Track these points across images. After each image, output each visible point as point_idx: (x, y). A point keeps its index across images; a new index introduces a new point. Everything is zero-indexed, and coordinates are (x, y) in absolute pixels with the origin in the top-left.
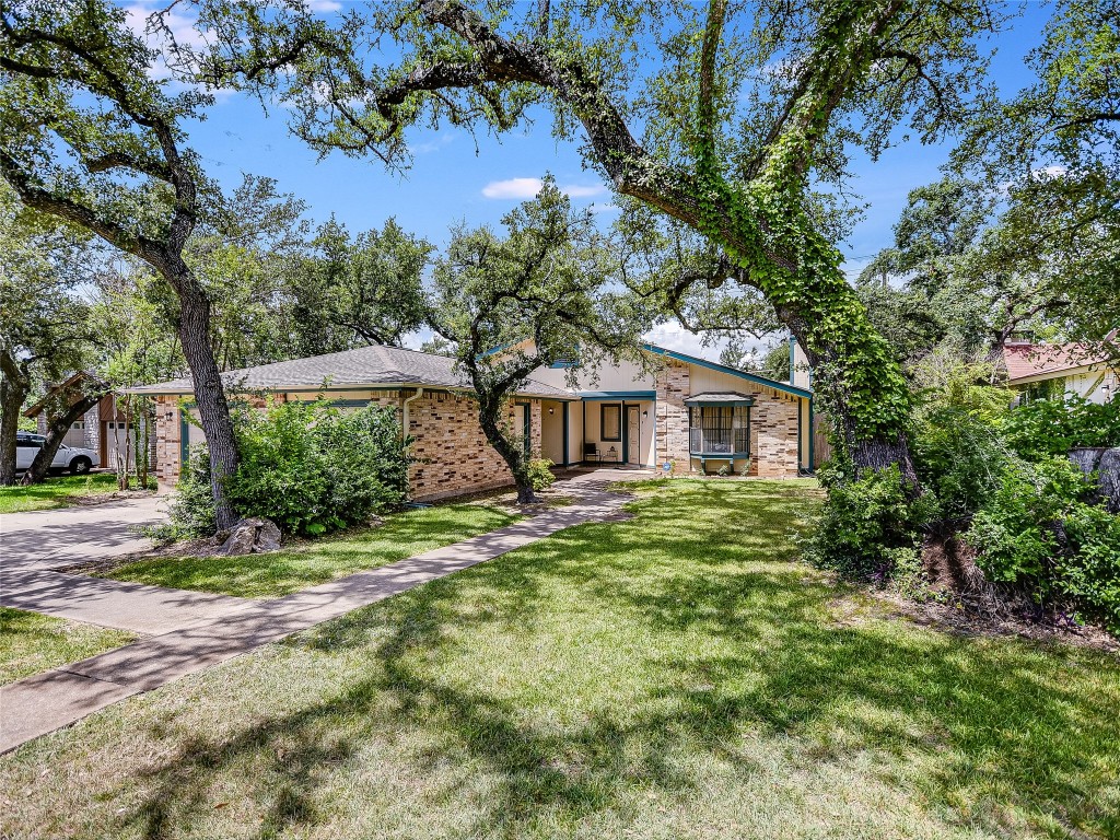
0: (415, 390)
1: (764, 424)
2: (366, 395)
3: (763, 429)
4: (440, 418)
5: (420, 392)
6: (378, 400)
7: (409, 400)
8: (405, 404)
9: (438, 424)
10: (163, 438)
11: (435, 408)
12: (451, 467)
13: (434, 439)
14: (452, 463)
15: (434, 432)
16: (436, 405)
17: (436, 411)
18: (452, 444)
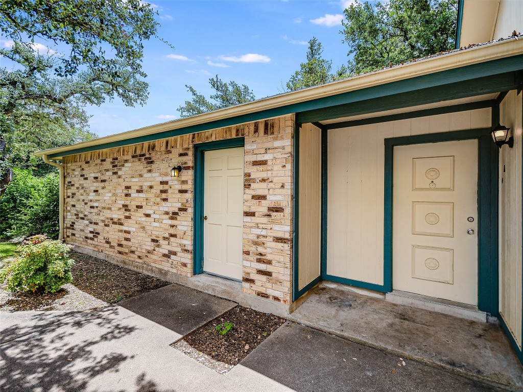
4: (86, 179)
9: (86, 184)
11: (83, 169)
12: (95, 226)
13: (82, 198)
14: (96, 224)
15: (82, 191)
16: (85, 166)
17: (84, 173)
18: (95, 204)
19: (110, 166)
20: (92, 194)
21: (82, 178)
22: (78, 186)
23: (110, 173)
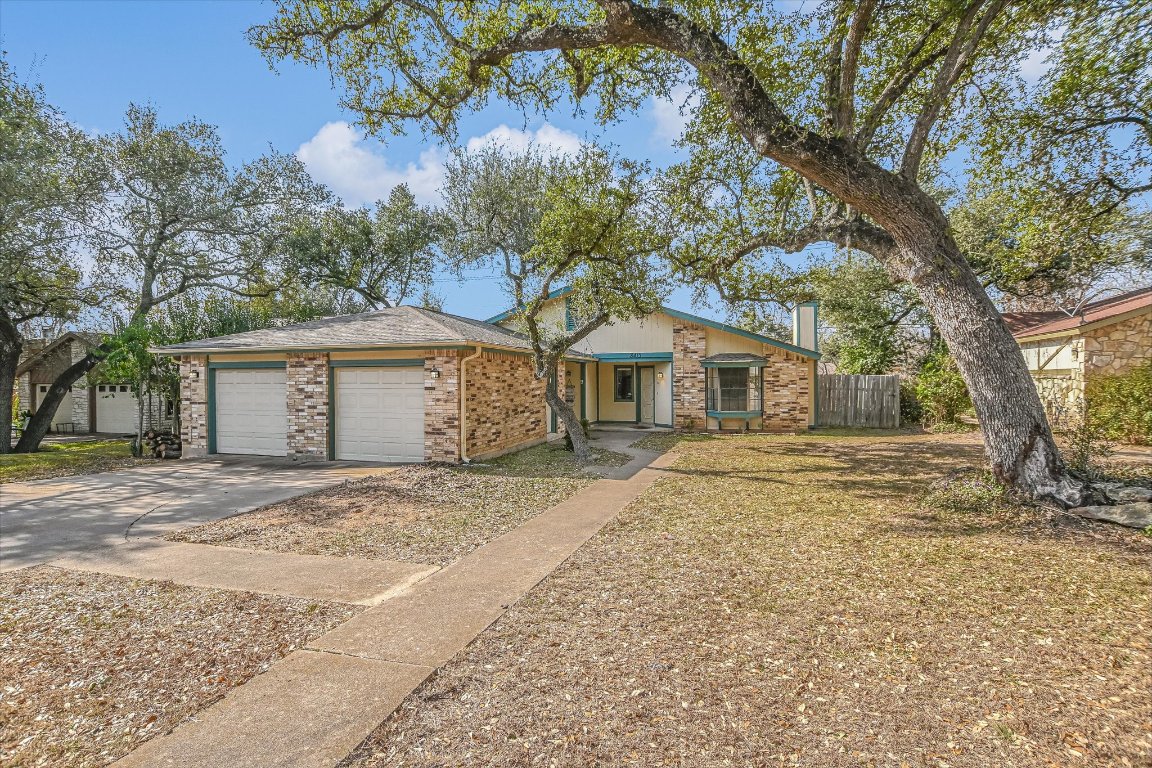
0: (474, 349)
1: (777, 384)
2: (422, 354)
3: (776, 388)
4: (488, 378)
5: (479, 350)
6: (433, 359)
7: (467, 359)
8: (463, 362)
9: (489, 384)
10: (187, 399)
11: (485, 367)
12: (497, 427)
13: (484, 399)
14: (498, 423)
15: (484, 392)
16: (486, 364)
17: (486, 371)
18: (498, 404)
19: (509, 369)
20: (495, 394)
21: (484, 377)
22: (479, 385)
23: (508, 374)
